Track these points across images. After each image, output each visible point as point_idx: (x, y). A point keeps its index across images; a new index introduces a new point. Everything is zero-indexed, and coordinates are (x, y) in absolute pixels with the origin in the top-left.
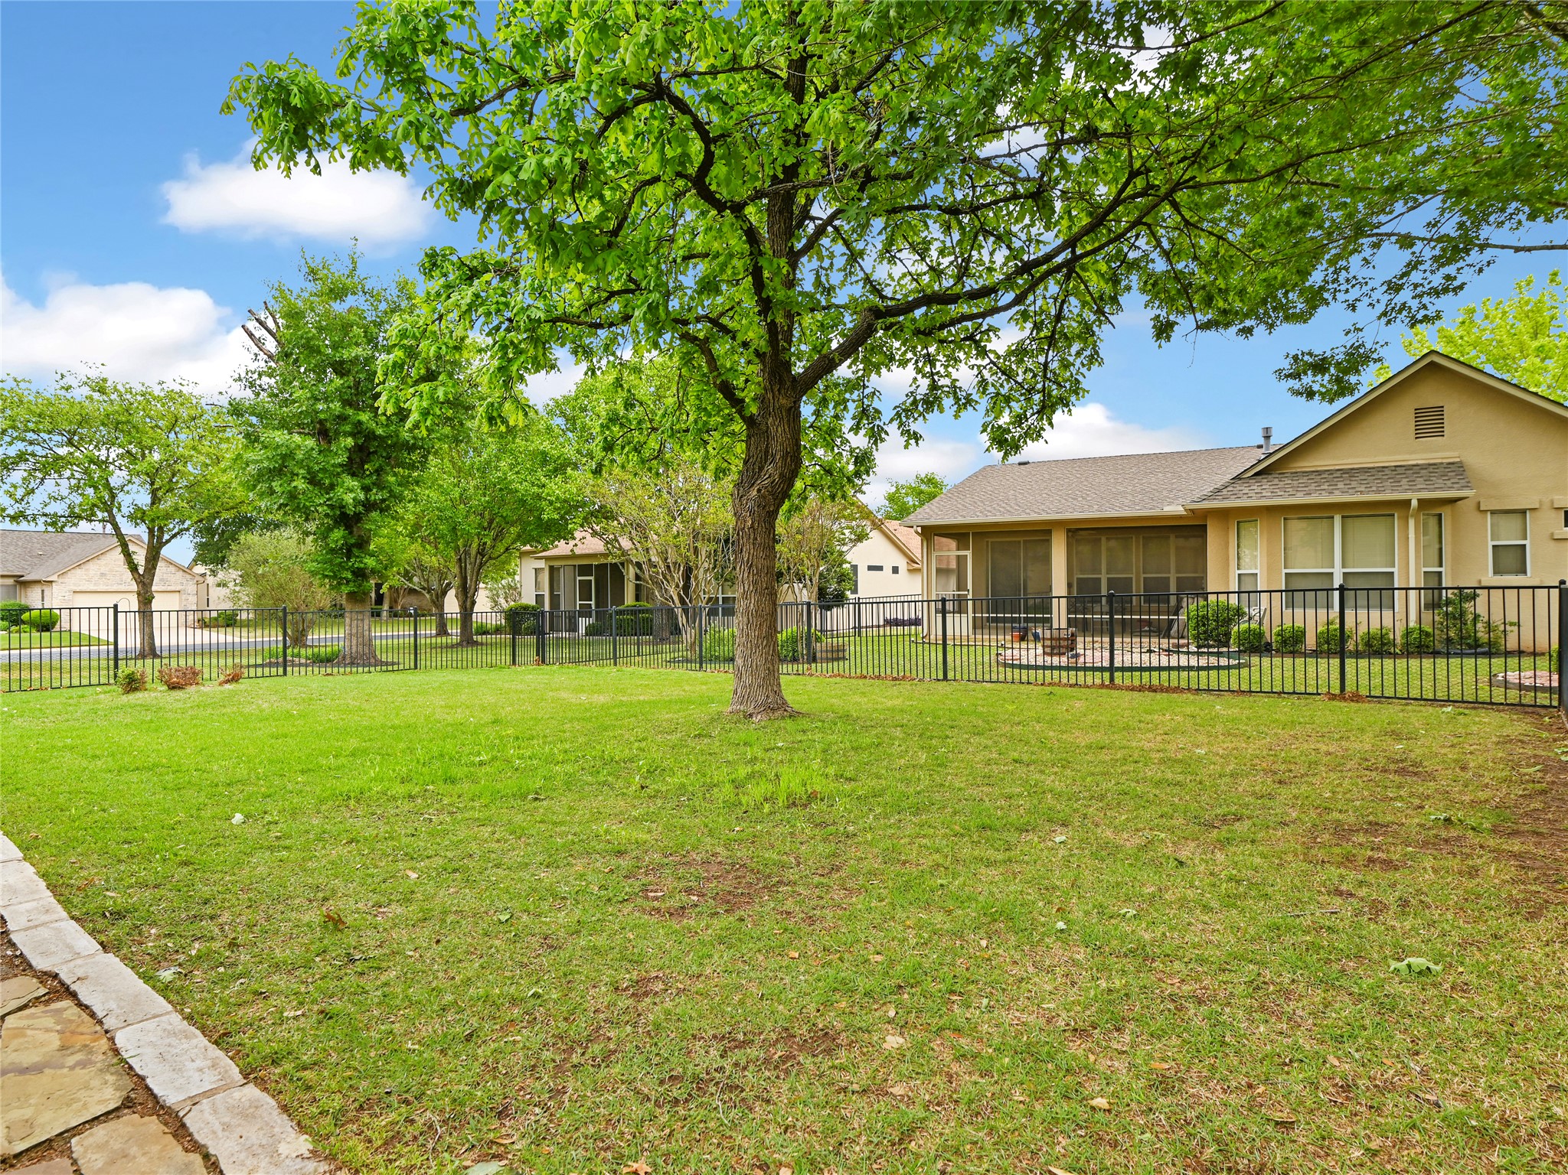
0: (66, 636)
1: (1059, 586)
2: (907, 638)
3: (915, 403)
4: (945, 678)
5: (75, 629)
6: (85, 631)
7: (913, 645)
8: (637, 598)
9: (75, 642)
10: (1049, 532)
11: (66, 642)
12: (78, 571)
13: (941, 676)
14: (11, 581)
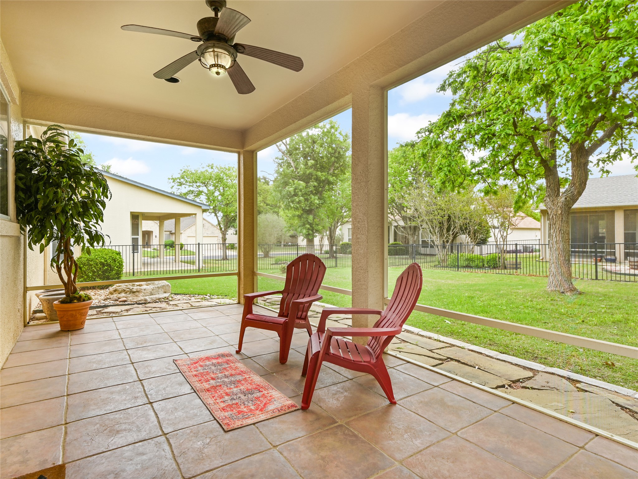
0: (186, 251)
1: (619, 237)
2: (534, 259)
3: (608, 157)
4: (597, 279)
5: (189, 249)
6: (192, 250)
7: (538, 263)
8: (395, 240)
9: (189, 254)
10: (613, 212)
11: (186, 254)
12: (189, 230)
13: (594, 277)
14: (168, 233)
